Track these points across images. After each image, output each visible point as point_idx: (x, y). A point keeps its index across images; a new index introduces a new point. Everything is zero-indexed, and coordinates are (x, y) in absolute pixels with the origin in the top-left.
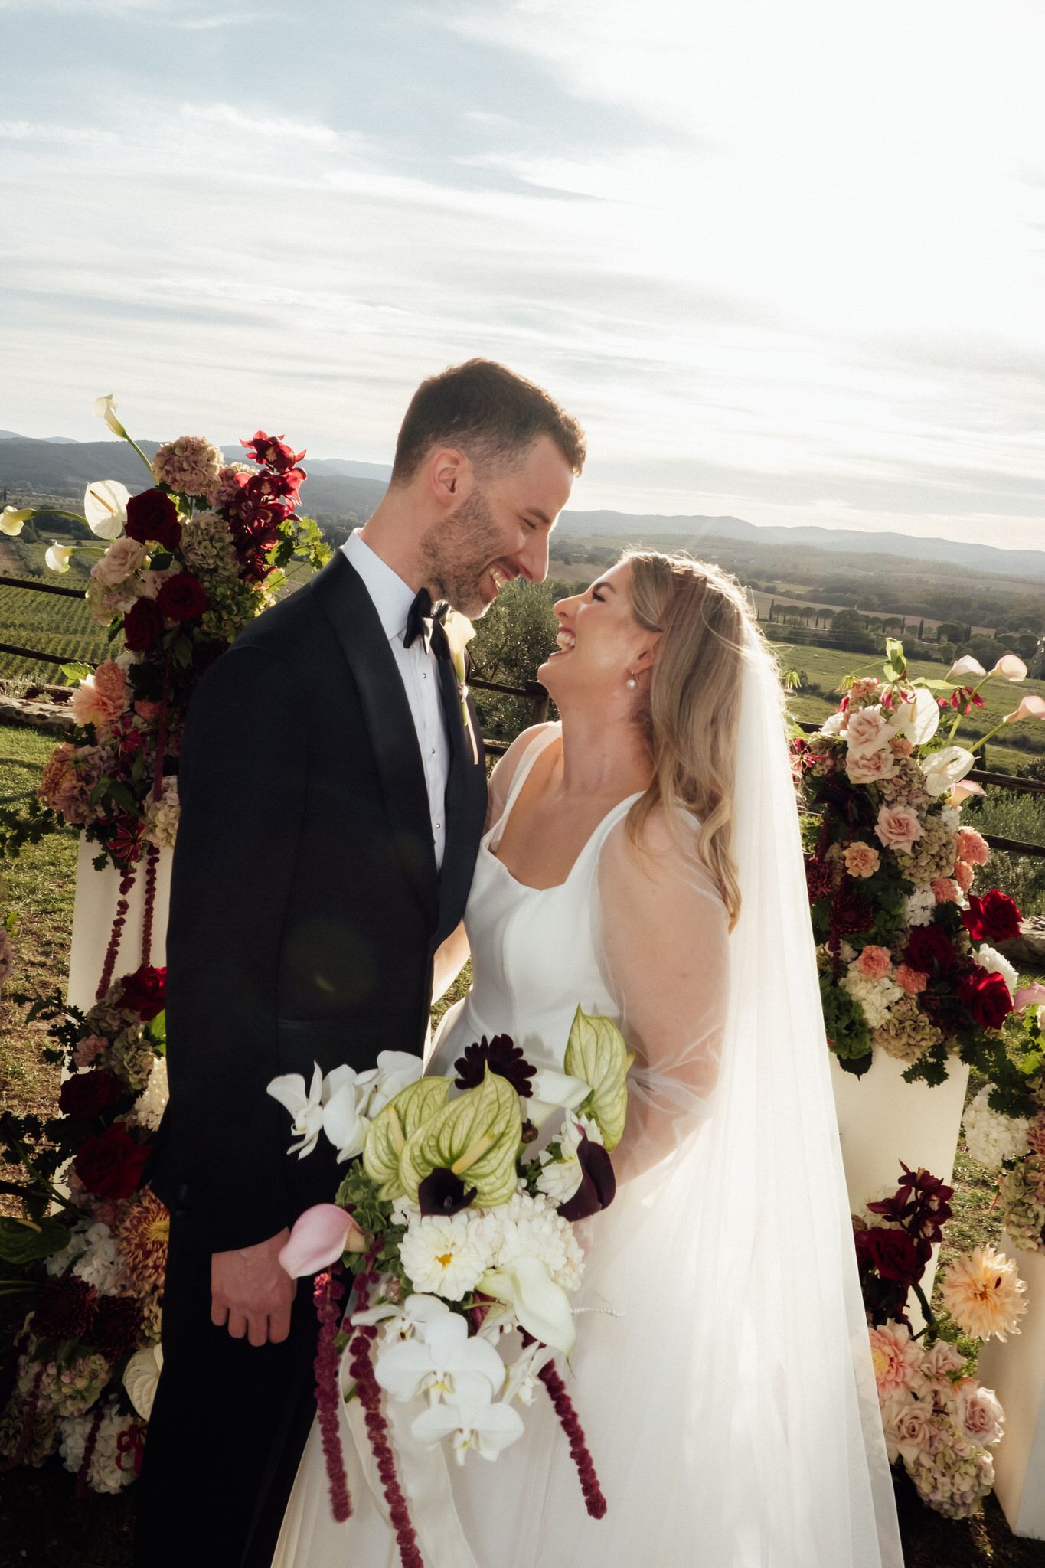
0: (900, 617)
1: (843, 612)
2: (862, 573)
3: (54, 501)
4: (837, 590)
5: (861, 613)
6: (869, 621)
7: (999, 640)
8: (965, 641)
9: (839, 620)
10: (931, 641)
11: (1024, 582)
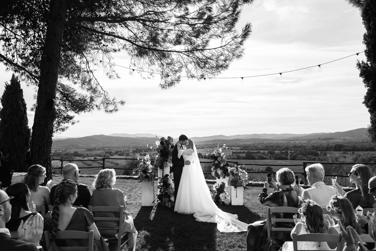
0: (259, 151)
1: (247, 151)
2: (250, 143)
3: (77, 150)
4: (245, 147)
5: (251, 151)
6: (253, 153)
7: (281, 153)
8: (274, 154)
9: (247, 153)
10: (266, 155)
11: (284, 140)
